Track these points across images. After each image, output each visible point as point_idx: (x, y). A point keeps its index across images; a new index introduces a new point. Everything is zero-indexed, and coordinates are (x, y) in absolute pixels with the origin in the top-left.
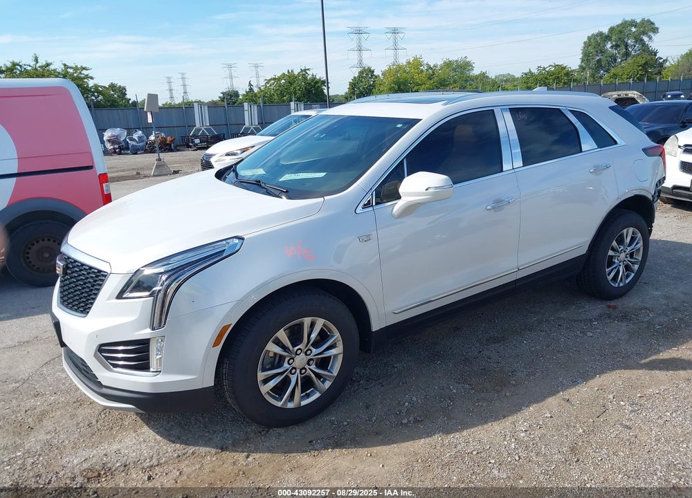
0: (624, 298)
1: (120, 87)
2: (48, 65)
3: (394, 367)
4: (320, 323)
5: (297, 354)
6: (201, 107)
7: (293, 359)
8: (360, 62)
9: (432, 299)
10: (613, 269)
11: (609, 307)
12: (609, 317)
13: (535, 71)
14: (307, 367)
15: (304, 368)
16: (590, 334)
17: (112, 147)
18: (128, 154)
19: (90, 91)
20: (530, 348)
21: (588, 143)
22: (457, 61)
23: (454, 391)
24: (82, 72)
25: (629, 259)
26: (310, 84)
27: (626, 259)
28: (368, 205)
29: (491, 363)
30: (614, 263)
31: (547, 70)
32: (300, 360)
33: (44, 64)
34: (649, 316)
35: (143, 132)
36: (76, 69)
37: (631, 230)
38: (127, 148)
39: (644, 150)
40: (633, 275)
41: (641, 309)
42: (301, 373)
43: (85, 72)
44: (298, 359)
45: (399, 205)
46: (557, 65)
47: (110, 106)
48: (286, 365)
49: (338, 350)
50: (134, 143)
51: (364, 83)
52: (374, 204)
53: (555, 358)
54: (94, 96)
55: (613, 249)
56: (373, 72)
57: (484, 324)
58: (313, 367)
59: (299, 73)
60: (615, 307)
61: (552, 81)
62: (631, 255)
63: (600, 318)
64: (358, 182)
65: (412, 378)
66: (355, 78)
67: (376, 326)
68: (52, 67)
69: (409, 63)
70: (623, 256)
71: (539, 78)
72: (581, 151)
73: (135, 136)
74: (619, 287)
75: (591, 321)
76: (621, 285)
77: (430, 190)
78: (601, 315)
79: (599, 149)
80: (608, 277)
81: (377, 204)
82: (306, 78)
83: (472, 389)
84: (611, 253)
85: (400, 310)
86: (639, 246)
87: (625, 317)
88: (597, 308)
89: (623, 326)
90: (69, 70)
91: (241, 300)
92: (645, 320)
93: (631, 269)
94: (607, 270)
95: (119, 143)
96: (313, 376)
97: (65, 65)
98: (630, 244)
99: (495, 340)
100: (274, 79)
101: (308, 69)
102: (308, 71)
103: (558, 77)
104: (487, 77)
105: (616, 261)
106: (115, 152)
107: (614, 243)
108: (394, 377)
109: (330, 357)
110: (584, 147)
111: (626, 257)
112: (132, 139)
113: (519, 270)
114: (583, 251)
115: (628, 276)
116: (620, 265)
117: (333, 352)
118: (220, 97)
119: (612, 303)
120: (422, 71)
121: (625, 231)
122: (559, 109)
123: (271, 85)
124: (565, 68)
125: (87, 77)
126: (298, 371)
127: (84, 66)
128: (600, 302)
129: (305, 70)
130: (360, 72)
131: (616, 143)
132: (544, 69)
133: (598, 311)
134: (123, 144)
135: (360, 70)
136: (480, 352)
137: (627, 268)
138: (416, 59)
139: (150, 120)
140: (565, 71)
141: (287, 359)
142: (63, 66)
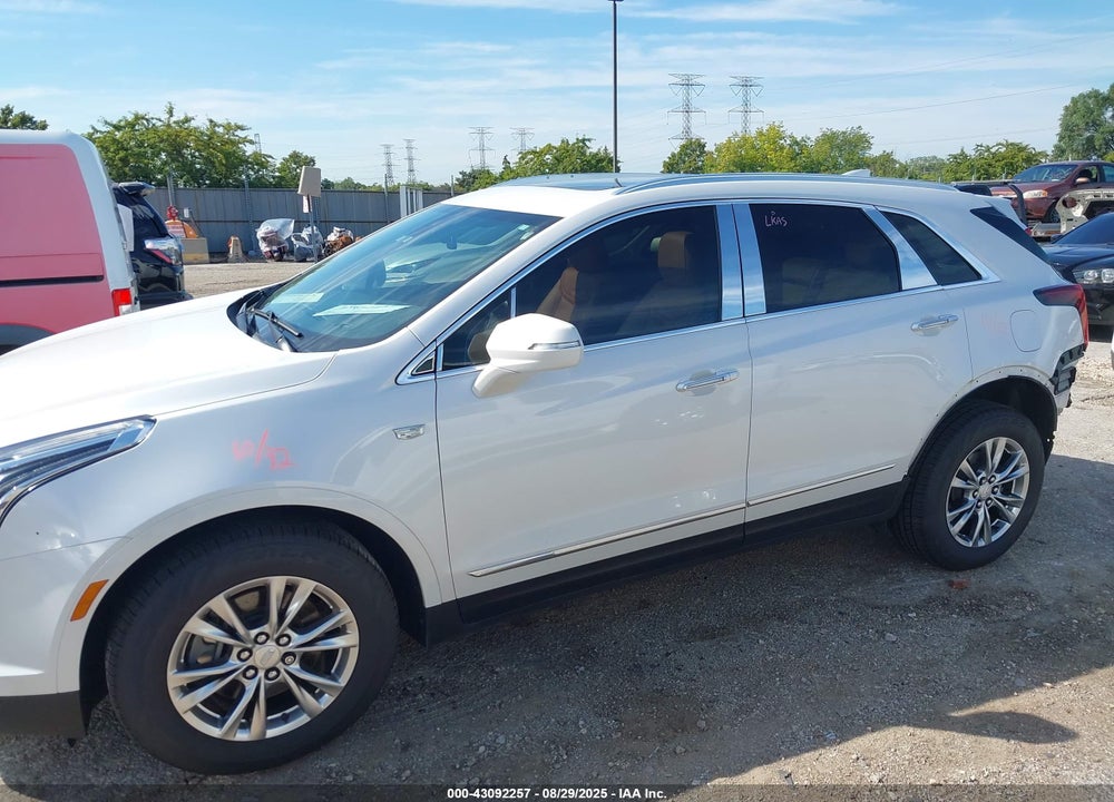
0: (987, 569)
1: (306, 157)
2: (187, 120)
3: (493, 672)
4: (306, 587)
5: (256, 641)
6: (412, 193)
7: (250, 651)
8: (687, 130)
9: (556, 553)
10: (962, 514)
11: (951, 584)
12: (945, 603)
13: (970, 152)
14: (280, 666)
15: (274, 669)
16: (891, 637)
17: (268, 249)
18: (292, 261)
19: (247, 162)
20: (764, 656)
21: (916, 276)
22: (843, 133)
23: (584, 731)
24: (236, 133)
25: (999, 495)
26: (589, 162)
27: (992, 496)
28: (426, 368)
29: (676, 679)
30: (966, 501)
31: (993, 150)
32: (265, 655)
33: (182, 118)
34: (1024, 608)
35: (319, 228)
36: (228, 127)
37: (1002, 442)
38: (291, 252)
39: (1038, 293)
40: (1008, 526)
41: (1013, 594)
42: (266, 677)
43: (240, 133)
44: (259, 652)
45: (485, 373)
46: (1012, 144)
47: (275, 186)
48: (234, 661)
49: (349, 640)
50: (302, 244)
51: (687, 164)
52: (440, 368)
53: (804, 679)
54: (253, 169)
55: (963, 476)
56: (704, 146)
57: (699, 600)
58: (295, 667)
59: (574, 144)
60: (961, 587)
61: (999, 170)
62: (1006, 489)
63: (925, 606)
64: (412, 326)
65: (516, 696)
66: (673, 155)
67: (431, 599)
68: (193, 124)
69: (760, 133)
70: (985, 490)
71: (977, 164)
72: (900, 290)
73: (305, 234)
74: (975, 549)
75: (906, 609)
76: (982, 543)
77: (536, 349)
78: (930, 600)
79: (941, 287)
80: (951, 529)
81: (445, 368)
82: (584, 154)
83: (619, 730)
84: (957, 483)
85: (484, 571)
86: (1020, 472)
87: (976, 608)
88: (930, 584)
89: (965, 627)
90: (217, 129)
91: (127, 538)
92: (1015, 617)
93: (1004, 514)
94: (948, 515)
95: (280, 243)
96: (292, 684)
97: (211, 121)
98: (1000, 469)
99: (708, 634)
100: (534, 152)
101: (589, 140)
102: (587, 143)
103: (1012, 164)
104: (894, 161)
105: (971, 498)
106: (272, 257)
107: (965, 466)
108: (484, 691)
109: (337, 650)
110: (908, 282)
111: (994, 493)
112: (299, 238)
113: (748, 505)
114: (897, 476)
115: (996, 529)
116: (978, 507)
117: (338, 642)
118: (457, 180)
119: (960, 577)
120: (782, 148)
121: (989, 444)
122: (859, 209)
123: (527, 163)
124: (1025, 148)
125: (245, 140)
126: (261, 674)
127: (240, 124)
128: (935, 573)
129: (583, 141)
130: (683, 146)
131: (979, 277)
132: (988, 149)
133: (927, 591)
134: (287, 244)
135: (683, 142)
136: (668, 654)
137: (995, 513)
138: (772, 128)
139: (306, 210)
140: (1024, 154)
141: (235, 651)
142: (208, 123)
